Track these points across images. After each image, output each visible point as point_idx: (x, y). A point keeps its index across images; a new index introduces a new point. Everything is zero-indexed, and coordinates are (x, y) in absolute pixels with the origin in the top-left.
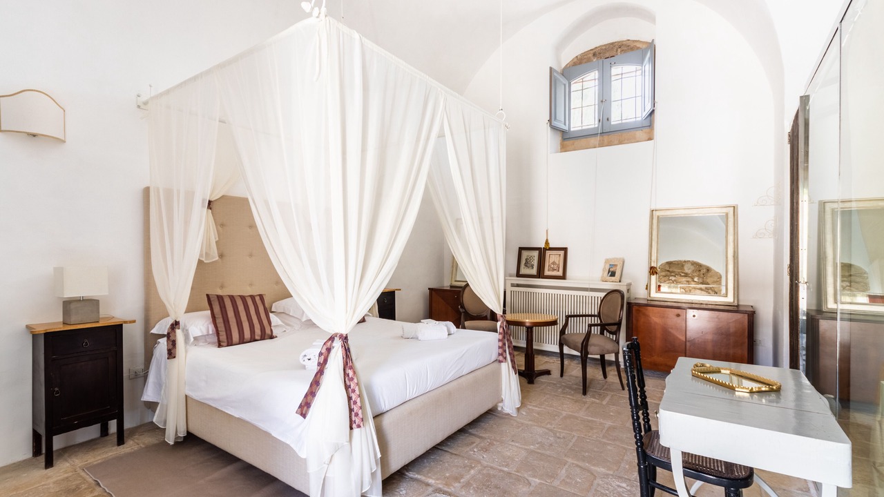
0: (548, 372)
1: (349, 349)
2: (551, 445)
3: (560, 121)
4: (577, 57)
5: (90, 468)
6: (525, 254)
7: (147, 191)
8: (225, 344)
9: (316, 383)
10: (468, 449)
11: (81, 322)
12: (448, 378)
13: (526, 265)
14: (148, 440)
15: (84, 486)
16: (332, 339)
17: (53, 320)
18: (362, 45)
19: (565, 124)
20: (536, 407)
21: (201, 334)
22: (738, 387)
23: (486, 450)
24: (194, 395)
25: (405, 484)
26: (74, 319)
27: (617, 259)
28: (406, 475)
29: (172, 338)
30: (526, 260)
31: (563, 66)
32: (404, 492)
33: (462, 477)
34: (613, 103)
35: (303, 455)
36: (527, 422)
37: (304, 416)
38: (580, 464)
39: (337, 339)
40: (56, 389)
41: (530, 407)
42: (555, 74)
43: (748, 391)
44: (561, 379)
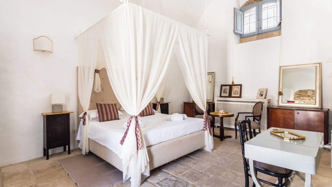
0: (230, 137)
1: (137, 121)
2: (222, 164)
3: (239, 30)
4: (247, 2)
5: (59, 161)
6: (224, 88)
7: (77, 67)
8: (102, 121)
9: (126, 133)
10: (188, 163)
11: (57, 112)
12: (179, 135)
13: (224, 92)
14: (78, 153)
15: (57, 166)
16: (132, 117)
17: (49, 112)
18: (143, 11)
19: (241, 31)
20: (221, 149)
21: (94, 117)
22: (285, 137)
23: (195, 164)
24: (91, 138)
25: (160, 173)
26: (55, 111)
27: (264, 88)
28: (162, 170)
29: (84, 118)
30: (224, 90)
31: (241, 6)
32: (160, 175)
33: (183, 172)
34: (263, 21)
35: (121, 158)
36: (215, 155)
37: (122, 144)
38: (233, 171)
39: (133, 117)
40: (50, 134)
41: (219, 150)
42: (236, 10)
43: (289, 139)
44: (235, 140)
